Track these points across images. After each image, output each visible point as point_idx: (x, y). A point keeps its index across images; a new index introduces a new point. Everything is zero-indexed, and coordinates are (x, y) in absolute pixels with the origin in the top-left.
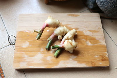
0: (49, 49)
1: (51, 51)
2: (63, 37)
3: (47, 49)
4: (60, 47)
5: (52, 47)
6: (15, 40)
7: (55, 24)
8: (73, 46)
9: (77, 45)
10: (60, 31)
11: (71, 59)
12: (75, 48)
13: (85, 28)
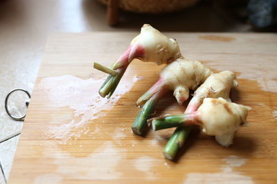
0: (143, 132)
1: (151, 138)
2: (192, 92)
3: (135, 133)
4: (185, 120)
5: (154, 123)
6: (27, 104)
7: (167, 48)
8: (235, 116)
9: (246, 113)
10: (183, 70)
11: (228, 169)
12: (242, 124)
13: (259, 73)
